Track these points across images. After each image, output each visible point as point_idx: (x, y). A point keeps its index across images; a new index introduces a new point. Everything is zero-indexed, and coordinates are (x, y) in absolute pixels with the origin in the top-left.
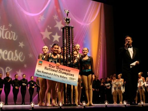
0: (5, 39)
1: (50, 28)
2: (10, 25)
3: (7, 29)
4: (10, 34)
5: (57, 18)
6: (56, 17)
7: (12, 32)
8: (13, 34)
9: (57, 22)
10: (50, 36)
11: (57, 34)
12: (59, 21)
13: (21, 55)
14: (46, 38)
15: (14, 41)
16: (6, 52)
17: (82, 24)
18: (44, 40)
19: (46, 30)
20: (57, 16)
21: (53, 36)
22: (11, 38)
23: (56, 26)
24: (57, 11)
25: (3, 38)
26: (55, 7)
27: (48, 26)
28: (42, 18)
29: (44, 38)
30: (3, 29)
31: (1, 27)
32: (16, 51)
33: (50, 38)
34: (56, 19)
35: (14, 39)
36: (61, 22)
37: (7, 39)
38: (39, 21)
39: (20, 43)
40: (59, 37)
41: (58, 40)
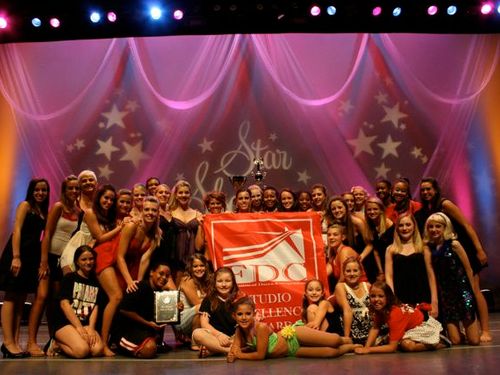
0: (266, 169)
1: (371, 126)
2: (273, 137)
3: (266, 147)
4: (274, 155)
5: (385, 101)
6: (382, 98)
7: (278, 151)
8: (282, 155)
9: (387, 109)
10: (373, 145)
11: (389, 138)
12: (391, 106)
14: (364, 153)
15: (286, 171)
17: (454, 102)
18: (357, 160)
19: (362, 134)
20: (386, 95)
21: (381, 145)
22: (277, 165)
23: (385, 120)
24: (385, 83)
26: (377, 74)
28: (347, 106)
29: (357, 153)
30: (258, 149)
31: (254, 143)
33: (374, 151)
34: (383, 103)
35: (285, 168)
36: (397, 106)
37: (269, 168)
38: (341, 114)
39: (299, 174)
40: (397, 144)
41: (395, 153)
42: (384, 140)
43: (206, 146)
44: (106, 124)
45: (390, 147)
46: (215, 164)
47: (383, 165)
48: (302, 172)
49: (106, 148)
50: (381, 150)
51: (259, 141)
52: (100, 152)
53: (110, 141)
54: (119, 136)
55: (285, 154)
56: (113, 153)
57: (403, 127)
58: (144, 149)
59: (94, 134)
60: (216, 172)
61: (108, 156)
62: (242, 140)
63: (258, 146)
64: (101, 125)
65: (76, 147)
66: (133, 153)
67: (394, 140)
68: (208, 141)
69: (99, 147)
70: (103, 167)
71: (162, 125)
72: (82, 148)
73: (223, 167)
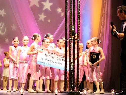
10: (40, 2)
13: (2, 27)
14: (34, 6)
18: (32, 8)
21: (43, 3)
29: (32, 4)
33: (40, 6)
41: (49, 9)
47: (43, 14)
48: (2, 10)
50: (43, 6)
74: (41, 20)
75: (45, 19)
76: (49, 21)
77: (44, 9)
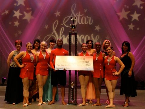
0: (81, 24)
1: (128, 7)
2: (86, 11)
3: (83, 15)
4: (85, 18)
7: (87, 17)
8: (89, 18)
10: (128, 15)
11: (135, 13)
13: (98, 39)
14: (124, 19)
16: (82, 36)
18: (121, 21)
19: (123, 10)
21: (132, 15)
22: (86, 23)
23: (134, 4)
25: (80, 23)
27: (125, 6)
29: (121, 18)
30: (79, 16)
31: (77, 13)
32: (92, 35)
33: (128, 18)
35: (90, 24)
37: (84, 23)
39: (96, 27)
40: (139, 15)
41: (137, 19)
42: (133, 13)
43: (58, 14)
44: (17, 4)
45: (135, 16)
46: (61, 22)
47: (132, 24)
48: (97, 26)
49: (17, 14)
50: (131, 18)
51: (80, 12)
52: (14, 16)
53: (19, 11)
54: (22, 9)
55: (90, 18)
56: (20, 16)
57: (142, 8)
58: (32, 15)
59: (12, 8)
60: (61, 25)
61: (18, 17)
62: (73, 12)
63: (79, 14)
64: (15, 4)
65: (5, 14)
66: (28, 16)
67: (137, 13)
68: (59, 12)
69: (14, 14)
70: (16, 22)
71: (40, 5)
72: (7, 14)
73: (64, 23)
74: (131, 29)
75: (134, 28)
76: (138, 29)
77: (133, 19)
